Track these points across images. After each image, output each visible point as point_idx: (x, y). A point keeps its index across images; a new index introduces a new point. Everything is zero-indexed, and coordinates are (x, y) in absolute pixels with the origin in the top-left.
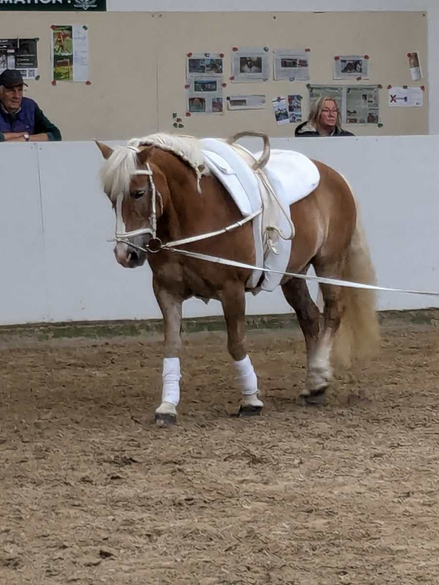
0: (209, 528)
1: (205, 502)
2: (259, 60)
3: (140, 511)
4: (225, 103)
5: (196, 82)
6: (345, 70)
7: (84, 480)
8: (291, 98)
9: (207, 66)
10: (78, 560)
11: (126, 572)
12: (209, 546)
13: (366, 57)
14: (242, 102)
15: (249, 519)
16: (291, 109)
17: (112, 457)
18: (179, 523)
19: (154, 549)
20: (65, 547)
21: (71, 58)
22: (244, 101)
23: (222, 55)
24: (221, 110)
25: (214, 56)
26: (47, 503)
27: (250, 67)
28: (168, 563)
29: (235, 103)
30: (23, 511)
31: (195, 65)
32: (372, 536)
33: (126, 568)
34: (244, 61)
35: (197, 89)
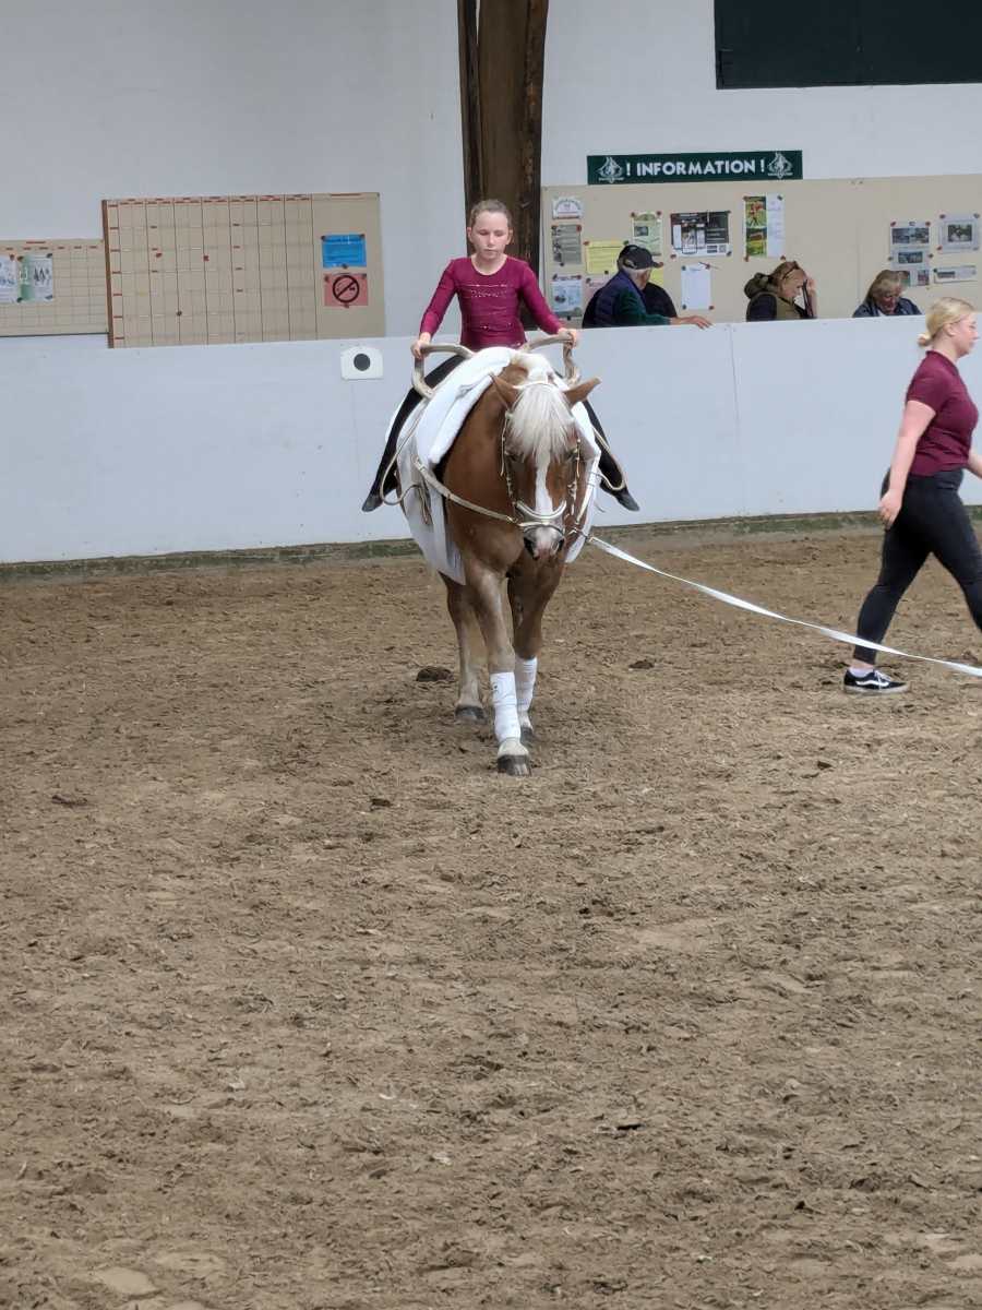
0: (934, 737)
1: (926, 709)
2: (969, 227)
3: (856, 719)
4: (932, 276)
5: (900, 254)
7: (795, 686)
9: (912, 236)
10: (795, 771)
11: (847, 784)
12: (934, 756)
14: (952, 274)
15: (976, 727)
17: (822, 661)
18: (900, 732)
19: (876, 759)
20: (779, 757)
21: (764, 231)
23: (928, 224)
24: (927, 284)
25: (920, 225)
26: (756, 710)
27: (959, 235)
28: (891, 775)
29: (943, 275)
30: (731, 719)
31: (898, 235)
33: (846, 780)
34: (953, 230)
35: (901, 261)
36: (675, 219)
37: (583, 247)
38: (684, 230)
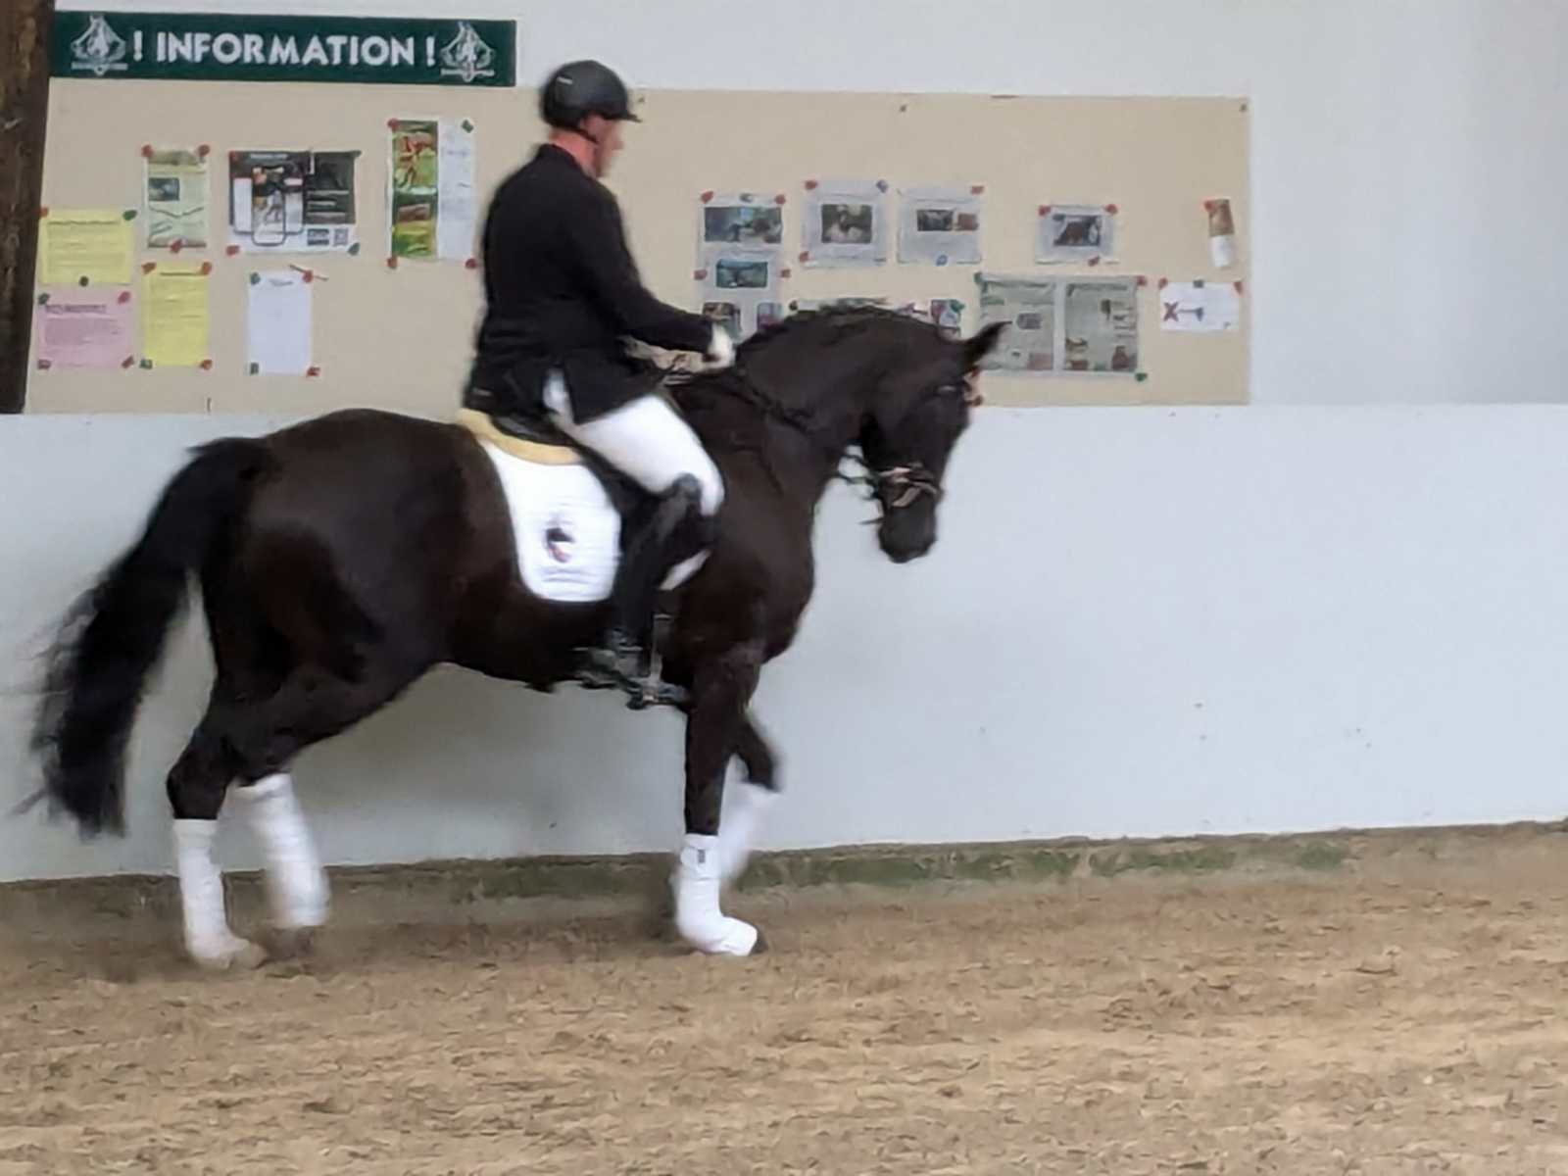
2: (866, 213)
5: (719, 266)
6: (1063, 240)
8: (936, 308)
9: (748, 226)
13: (1111, 209)
21: (433, 200)
23: (780, 200)
25: (762, 201)
27: (845, 228)
31: (718, 223)
34: (831, 216)
36: (240, 165)
38: (258, 191)
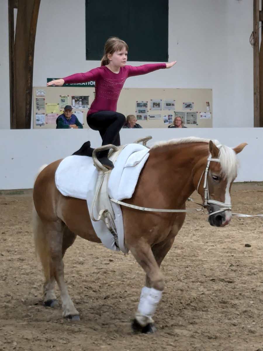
2: (159, 104)
4: (148, 117)
5: (139, 110)
6: (186, 107)
8: (169, 116)
9: (143, 105)
10: (102, 262)
11: (118, 266)
13: (193, 103)
14: (153, 117)
16: (169, 119)
20: (98, 258)
22: (154, 117)
23: (147, 102)
24: (147, 119)
25: (145, 102)
27: (156, 106)
29: (151, 117)
31: (139, 105)
32: (196, 256)
34: (154, 104)
35: (139, 113)
36: (73, 98)
37: (45, 105)
38: (76, 101)
